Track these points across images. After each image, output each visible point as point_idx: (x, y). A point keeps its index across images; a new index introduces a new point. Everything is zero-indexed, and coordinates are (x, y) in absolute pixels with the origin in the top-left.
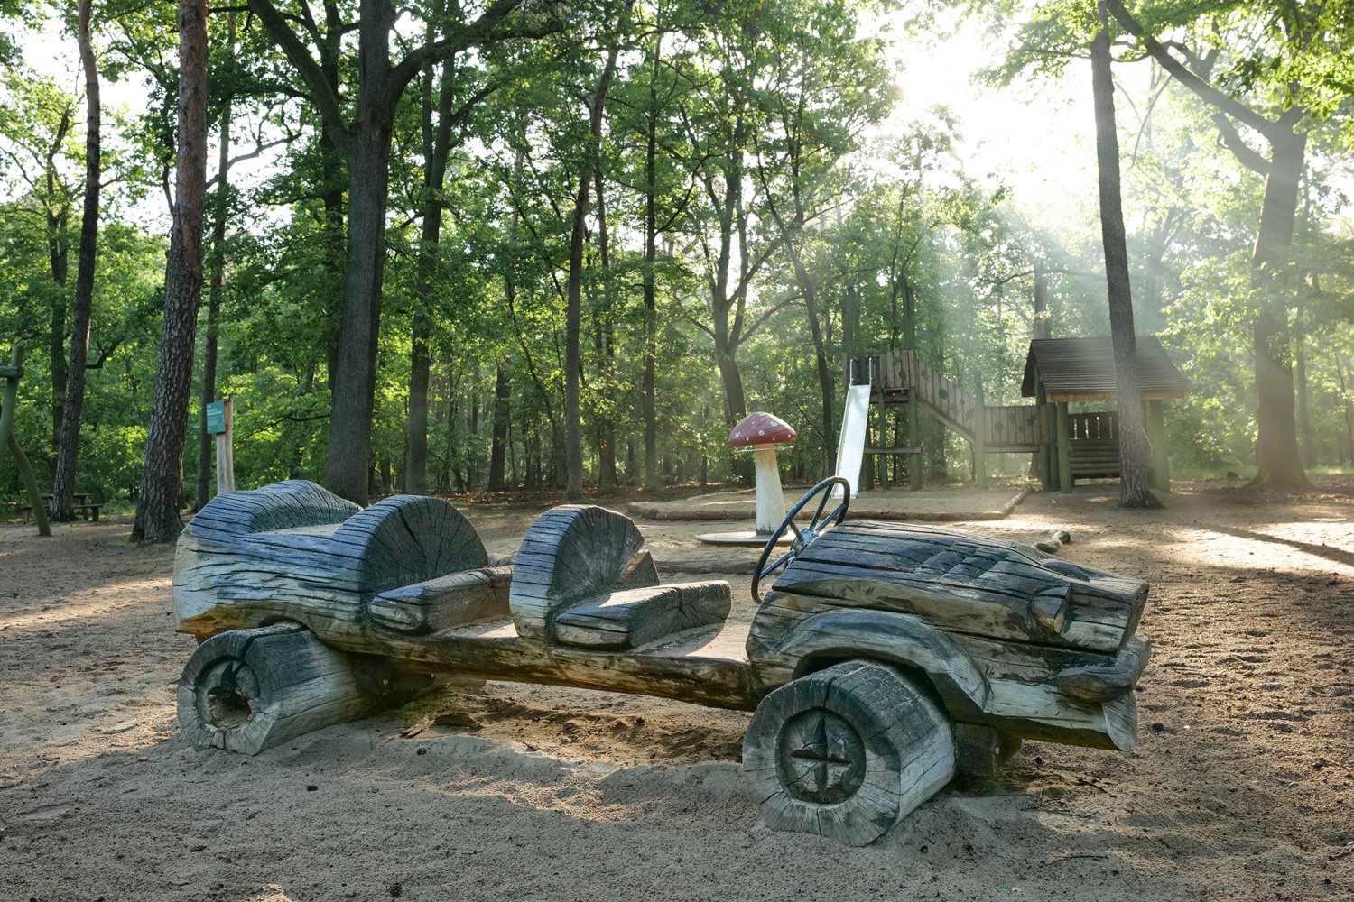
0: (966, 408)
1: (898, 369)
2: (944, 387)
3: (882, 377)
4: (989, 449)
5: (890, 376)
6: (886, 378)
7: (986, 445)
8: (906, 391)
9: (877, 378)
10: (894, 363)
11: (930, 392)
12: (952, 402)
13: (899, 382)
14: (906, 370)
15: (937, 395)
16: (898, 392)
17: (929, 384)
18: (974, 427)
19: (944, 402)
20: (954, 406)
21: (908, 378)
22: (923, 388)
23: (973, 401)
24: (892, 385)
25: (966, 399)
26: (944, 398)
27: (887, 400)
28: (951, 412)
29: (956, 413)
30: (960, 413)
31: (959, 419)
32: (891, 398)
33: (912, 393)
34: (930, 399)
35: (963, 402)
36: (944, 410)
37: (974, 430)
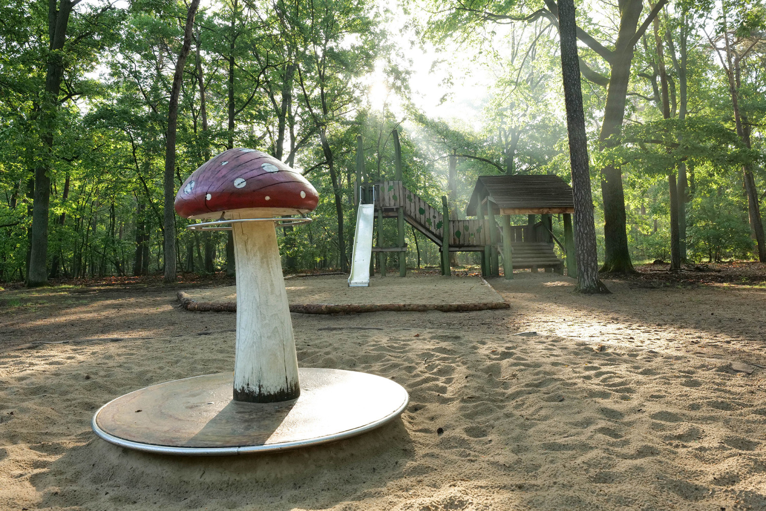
0: (437, 222)
1: (392, 194)
2: (422, 206)
3: (381, 199)
4: (452, 249)
5: (387, 198)
6: (384, 199)
7: (450, 246)
8: (397, 209)
9: (378, 200)
10: (389, 190)
11: (413, 210)
12: (427, 216)
13: (392, 203)
14: (397, 194)
15: (418, 212)
16: (392, 210)
17: (413, 204)
18: (442, 234)
19: (422, 217)
20: (429, 220)
21: (398, 200)
22: (408, 207)
23: (441, 217)
24: (388, 205)
25: (436, 215)
26: (423, 214)
27: (384, 215)
28: (427, 224)
29: (430, 224)
30: (433, 224)
31: (432, 229)
32: (387, 213)
33: (401, 210)
34: (413, 214)
35: (434, 217)
36: (423, 222)
37: (442, 236)
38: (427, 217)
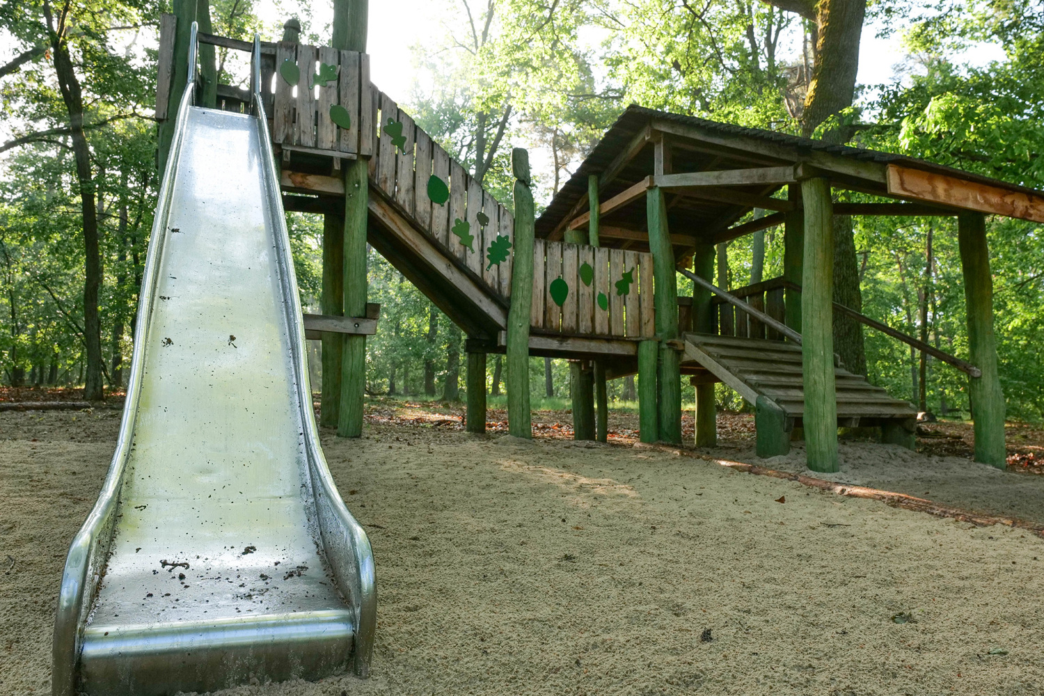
0: (491, 237)
1: (330, 100)
2: (441, 173)
4: (539, 344)
7: (534, 332)
8: (347, 164)
10: (321, 80)
11: (404, 184)
12: (457, 215)
13: (329, 135)
14: (351, 105)
15: (422, 191)
18: (505, 284)
19: (440, 212)
20: (462, 228)
21: (354, 130)
22: (386, 169)
23: (507, 221)
24: (308, 141)
25: (490, 212)
26: (441, 202)
27: (289, 183)
28: (455, 240)
29: (466, 243)
30: (476, 244)
31: (473, 263)
32: (299, 179)
33: (362, 172)
34: (403, 198)
35: (483, 219)
36: (439, 231)
37: (506, 292)
38: (455, 216)
